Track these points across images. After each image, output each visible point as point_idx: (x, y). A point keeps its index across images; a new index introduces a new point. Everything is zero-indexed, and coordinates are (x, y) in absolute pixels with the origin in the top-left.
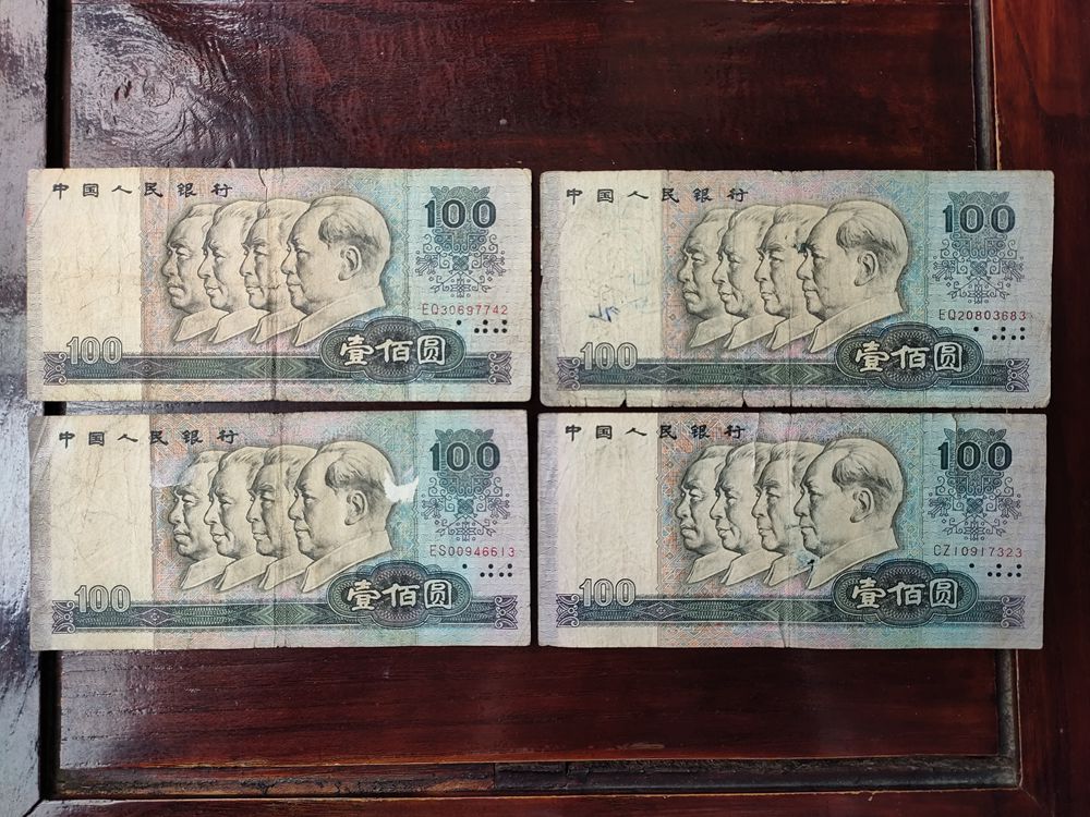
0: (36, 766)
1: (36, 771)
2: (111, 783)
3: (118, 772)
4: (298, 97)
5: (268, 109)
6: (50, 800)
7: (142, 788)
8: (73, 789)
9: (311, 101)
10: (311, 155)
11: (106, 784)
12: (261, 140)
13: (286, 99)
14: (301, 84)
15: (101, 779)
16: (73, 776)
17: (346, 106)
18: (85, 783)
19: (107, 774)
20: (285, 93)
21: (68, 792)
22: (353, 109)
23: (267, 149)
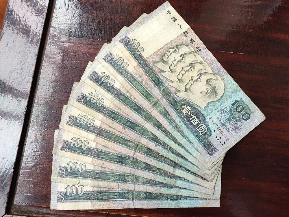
0: (6, 202)
1: (5, 204)
2: (30, 211)
3: (33, 208)
4: (123, 5)
5: (114, 7)
6: (8, 214)
7: (40, 214)
8: (16, 212)
9: (126, 7)
10: (124, 21)
11: (28, 212)
12: (110, 16)
13: (119, 5)
14: (124, 2)
15: (26, 210)
16: (17, 207)
17: (136, 9)
18: (20, 210)
19: (29, 208)
20: (119, 4)
21: (14, 213)
22: (138, 10)
23: (112, 18)
